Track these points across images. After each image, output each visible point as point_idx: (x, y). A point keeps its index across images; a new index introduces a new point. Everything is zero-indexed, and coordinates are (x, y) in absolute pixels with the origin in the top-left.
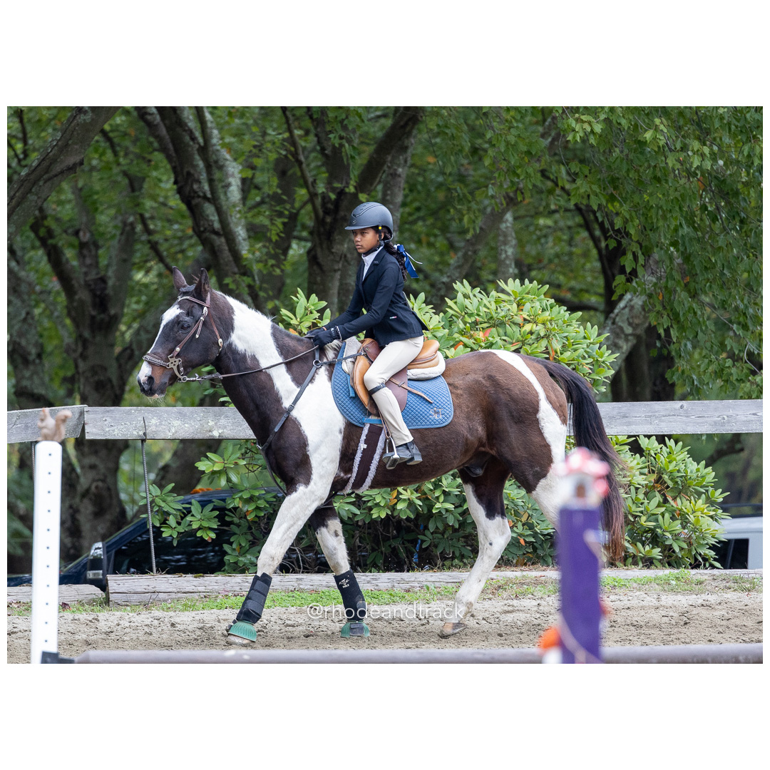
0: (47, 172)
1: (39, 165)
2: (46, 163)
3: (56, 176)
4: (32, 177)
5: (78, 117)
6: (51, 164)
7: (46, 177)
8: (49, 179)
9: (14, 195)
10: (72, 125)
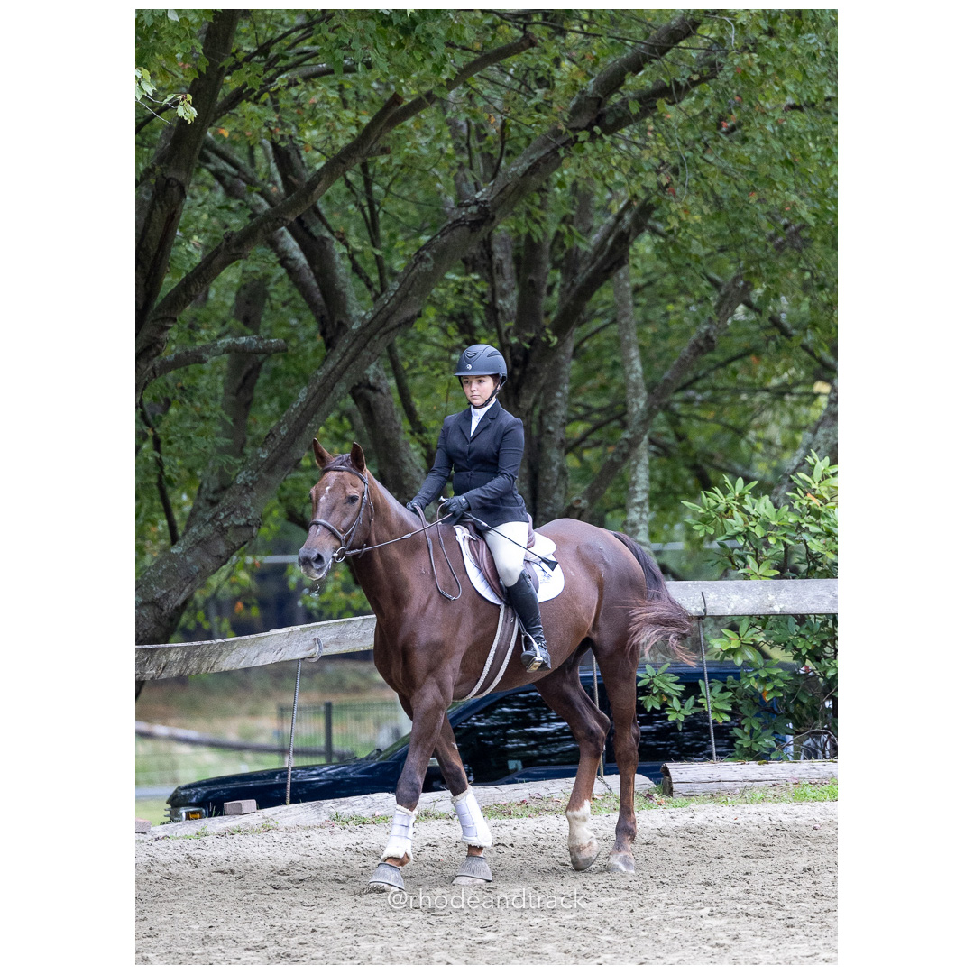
0: (383, 326)
1: (375, 317)
2: (381, 317)
3: (392, 329)
4: (368, 331)
5: (418, 266)
6: (388, 317)
7: (382, 330)
8: (385, 334)
9: (347, 350)
10: (413, 274)
